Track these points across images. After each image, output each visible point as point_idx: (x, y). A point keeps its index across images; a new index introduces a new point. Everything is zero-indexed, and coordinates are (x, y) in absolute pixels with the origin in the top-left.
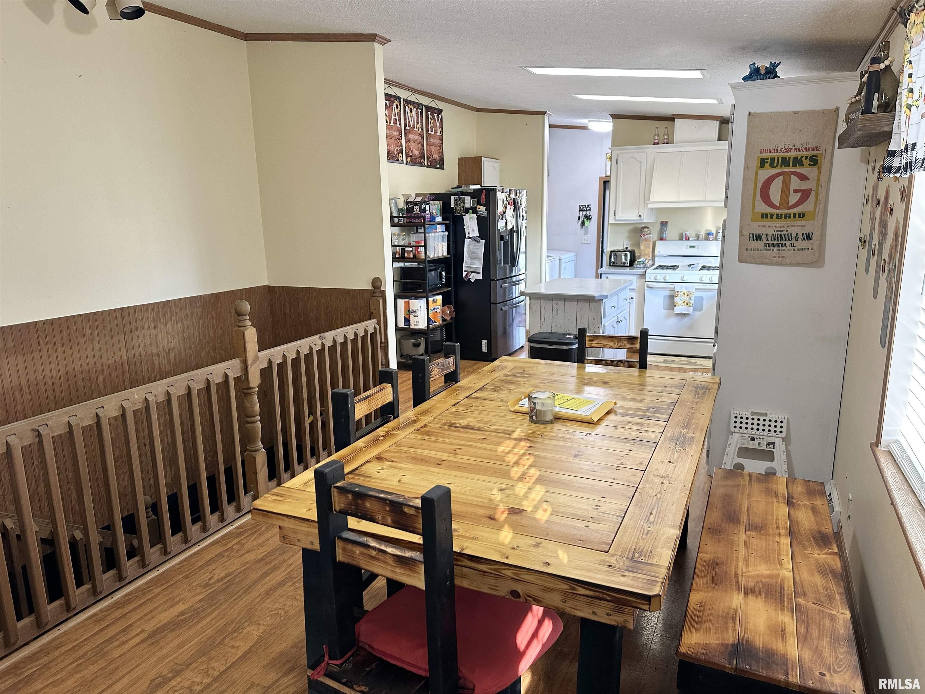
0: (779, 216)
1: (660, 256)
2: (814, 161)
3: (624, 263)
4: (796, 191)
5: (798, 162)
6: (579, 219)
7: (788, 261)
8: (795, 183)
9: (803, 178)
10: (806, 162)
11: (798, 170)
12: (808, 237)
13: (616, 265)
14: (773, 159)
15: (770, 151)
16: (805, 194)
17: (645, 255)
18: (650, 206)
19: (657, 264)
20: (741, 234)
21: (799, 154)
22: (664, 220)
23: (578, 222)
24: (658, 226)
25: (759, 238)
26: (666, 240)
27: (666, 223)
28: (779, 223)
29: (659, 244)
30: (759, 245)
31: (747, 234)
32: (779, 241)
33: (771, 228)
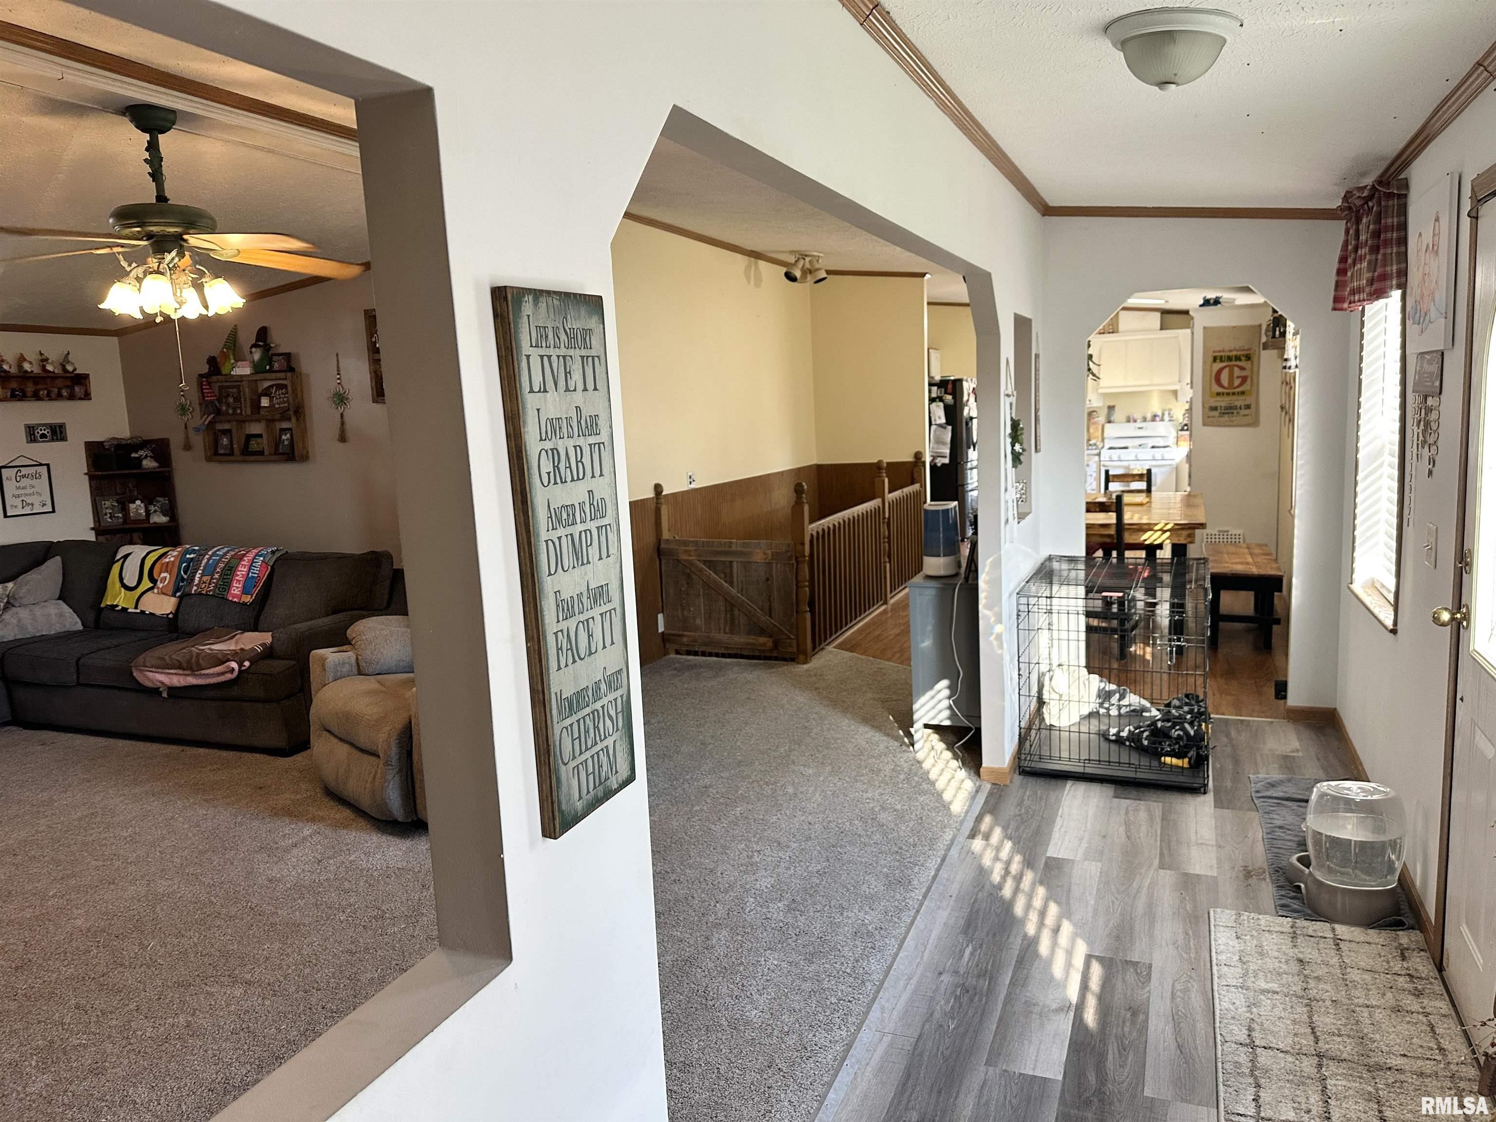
0: (1228, 394)
1: (1110, 438)
2: (1248, 358)
4: (1238, 377)
5: (1238, 358)
7: (1235, 423)
8: (1237, 372)
9: (1242, 368)
10: (1243, 358)
11: (1238, 363)
12: (1248, 407)
14: (1221, 357)
15: (1219, 351)
16: (1244, 379)
17: (1094, 438)
18: (1100, 391)
19: (1107, 446)
20: (1203, 407)
21: (1238, 353)
22: (1111, 404)
24: (1106, 411)
25: (1215, 409)
26: (1114, 423)
27: (1114, 406)
28: (1228, 399)
29: (1107, 426)
30: (1216, 413)
31: (1207, 406)
32: (1229, 410)
33: (1223, 402)
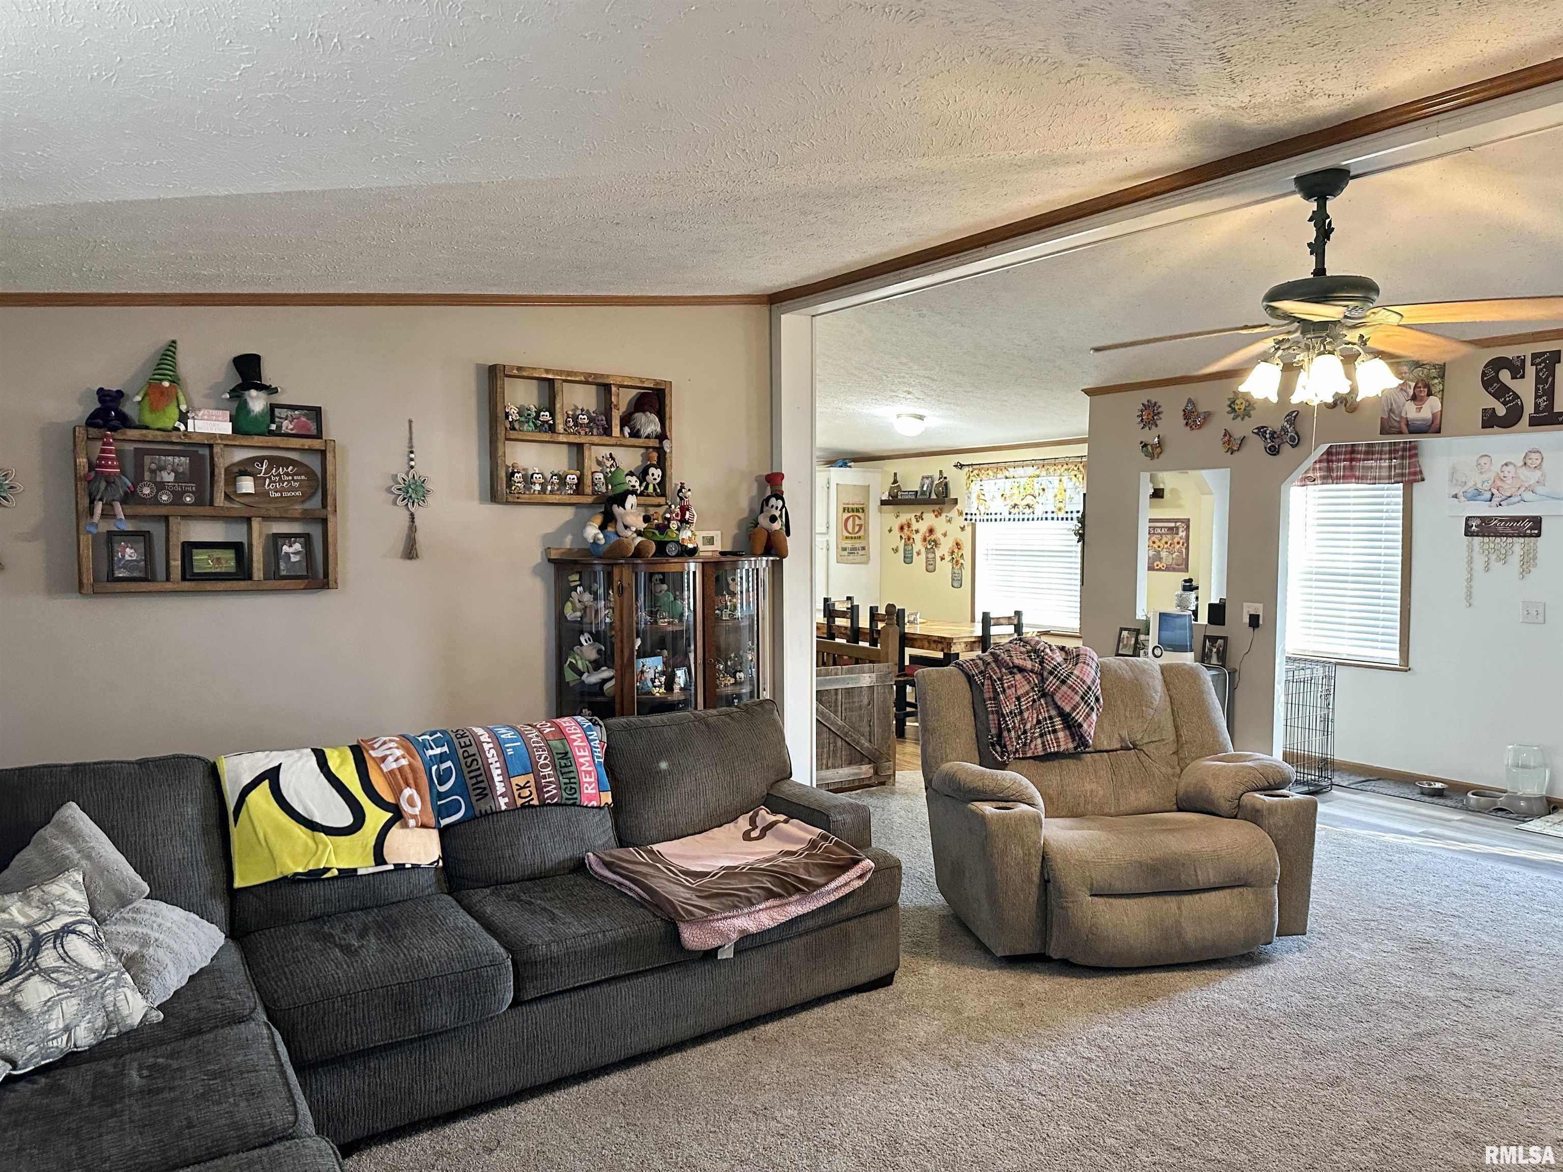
0: (852, 538)
2: (863, 511)
4: (857, 525)
7: (857, 562)
8: (857, 522)
9: (860, 518)
10: (860, 511)
11: (858, 514)
12: (863, 548)
14: (847, 508)
15: (846, 504)
16: (860, 526)
20: (837, 548)
21: (858, 506)
25: (844, 549)
28: (853, 541)
30: (846, 553)
31: (840, 547)
32: (853, 550)
33: (848, 544)
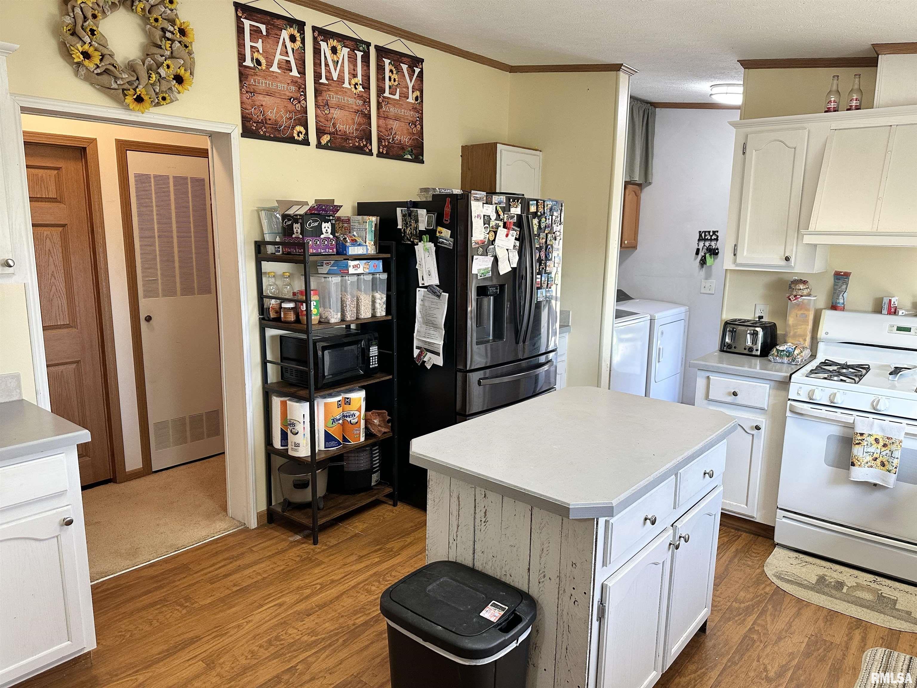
1: (829, 342)
3: (751, 349)
6: (697, 253)
13: (733, 350)
17: (795, 336)
18: (808, 239)
19: (821, 358)
22: (843, 269)
23: (695, 259)
24: (830, 281)
26: (843, 309)
27: (847, 275)
29: (828, 316)
